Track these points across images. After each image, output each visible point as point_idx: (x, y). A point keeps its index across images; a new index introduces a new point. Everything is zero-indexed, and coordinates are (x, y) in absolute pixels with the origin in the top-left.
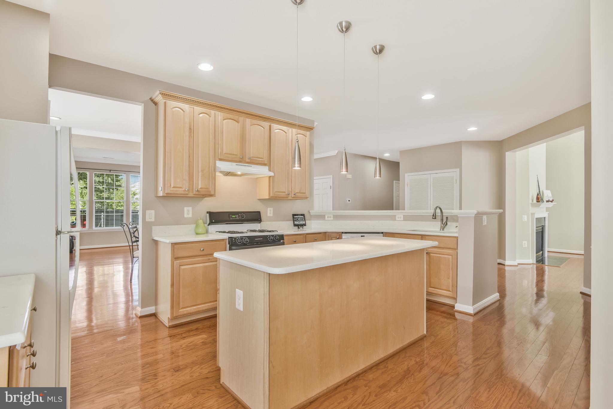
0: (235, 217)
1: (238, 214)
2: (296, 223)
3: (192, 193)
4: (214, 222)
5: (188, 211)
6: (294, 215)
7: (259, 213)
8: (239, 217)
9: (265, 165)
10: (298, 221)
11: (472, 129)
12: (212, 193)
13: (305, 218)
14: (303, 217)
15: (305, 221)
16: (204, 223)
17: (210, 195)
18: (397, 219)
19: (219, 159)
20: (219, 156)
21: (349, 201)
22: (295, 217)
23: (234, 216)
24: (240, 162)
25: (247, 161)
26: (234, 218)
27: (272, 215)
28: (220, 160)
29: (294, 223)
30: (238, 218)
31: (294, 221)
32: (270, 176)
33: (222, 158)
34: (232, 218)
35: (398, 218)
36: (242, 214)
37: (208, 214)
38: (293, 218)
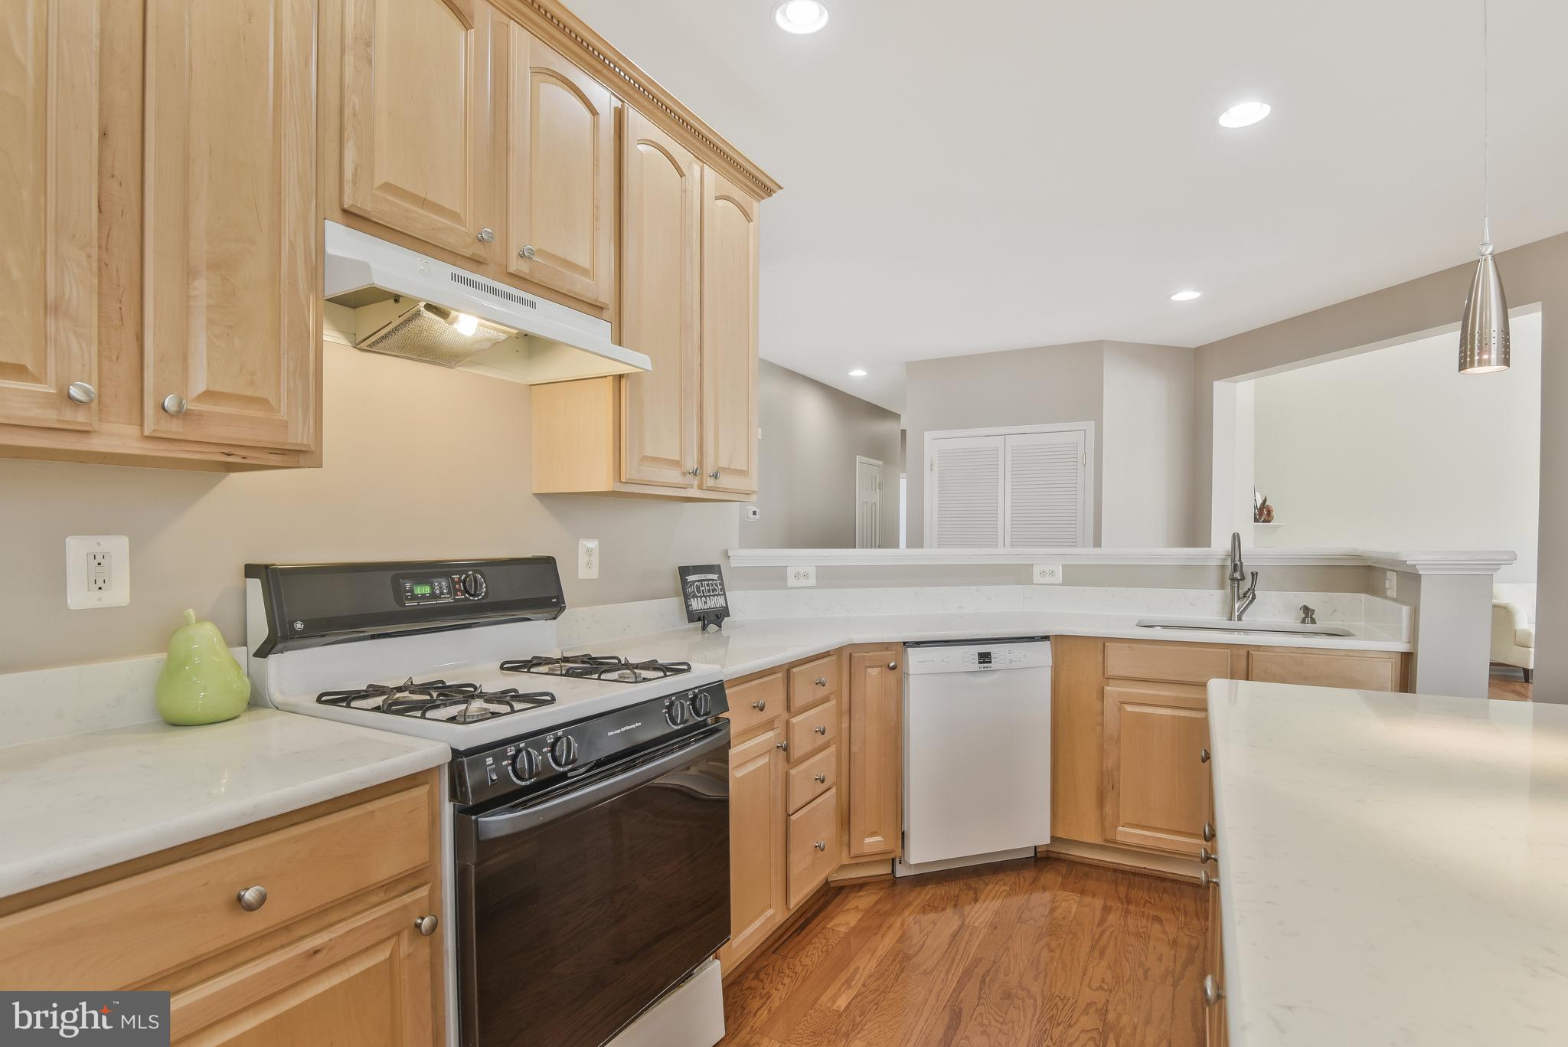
0: (433, 596)
1: (447, 575)
2: (696, 605)
3: (133, 430)
4: (302, 635)
5: (99, 561)
6: (684, 571)
7: (548, 564)
8: (453, 591)
9: (595, 308)
10: (701, 597)
11: (1186, 295)
12: (298, 436)
13: (722, 584)
14: (715, 577)
15: (724, 594)
16: (230, 644)
17: (283, 452)
18: (1037, 578)
19: (345, 211)
20: (348, 189)
21: (754, 513)
22: (690, 578)
23: (425, 590)
24: (476, 262)
25: (512, 269)
26: (423, 597)
27: (593, 573)
28: (354, 218)
29: (687, 606)
30: (447, 600)
31: (686, 597)
32: (621, 376)
33: (364, 203)
34: (415, 597)
35: (1043, 573)
36: (466, 572)
37: (255, 586)
38: (684, 582)
